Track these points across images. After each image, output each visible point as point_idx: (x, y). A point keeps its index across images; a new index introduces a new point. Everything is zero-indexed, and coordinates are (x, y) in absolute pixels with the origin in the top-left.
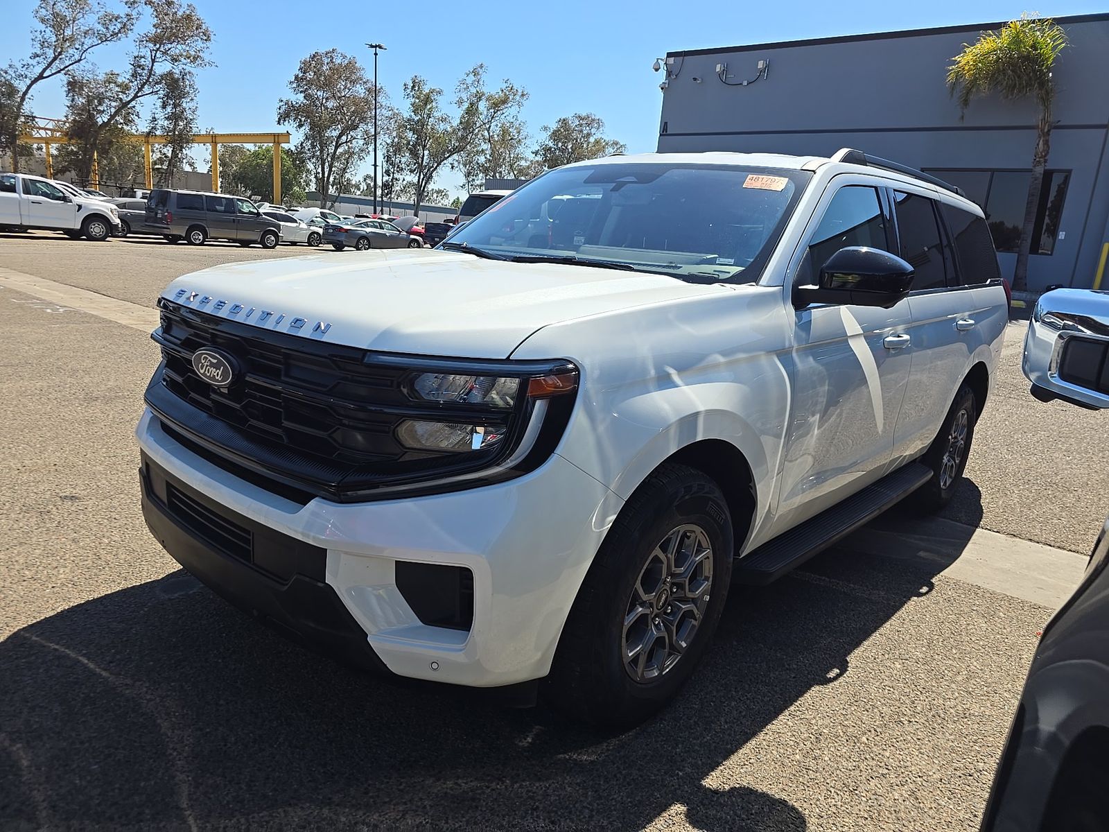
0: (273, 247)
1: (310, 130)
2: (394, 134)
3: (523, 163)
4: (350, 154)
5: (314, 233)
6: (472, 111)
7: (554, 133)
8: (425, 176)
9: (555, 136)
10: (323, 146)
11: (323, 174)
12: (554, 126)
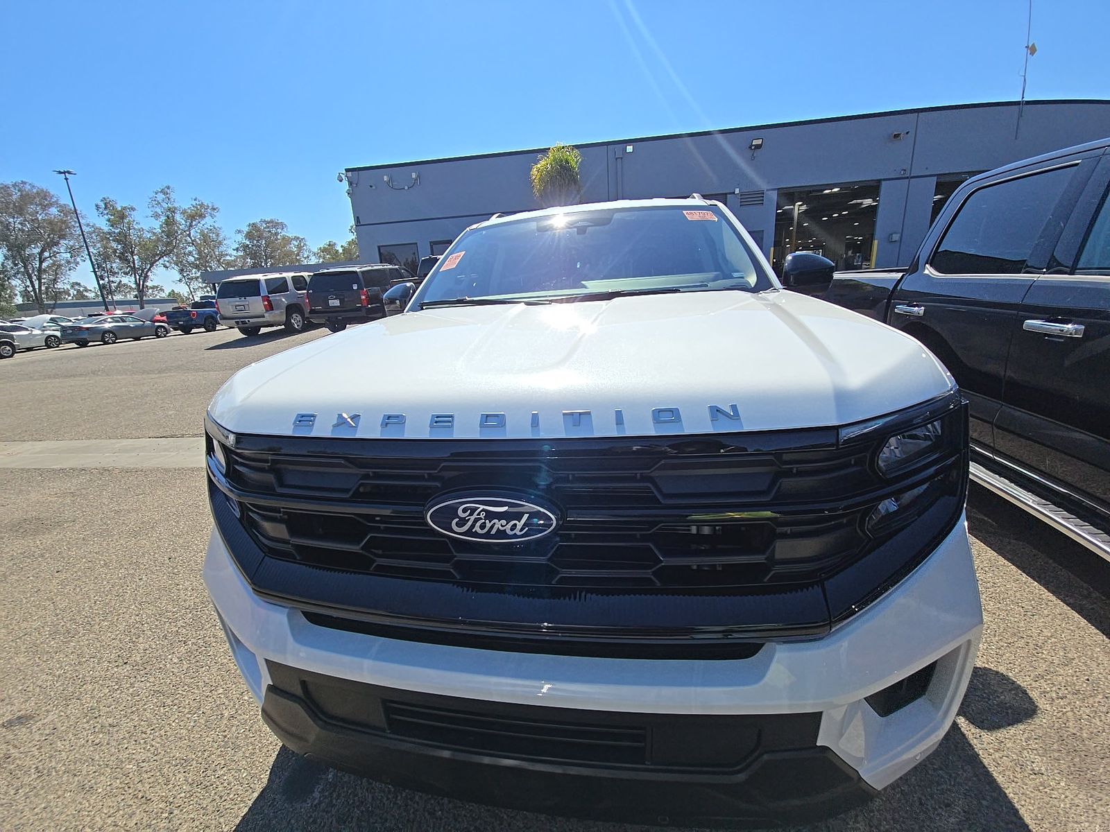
0: (11, 356)
1: (8, 250)
2: (99, 245)
3: (228, 258)
4: (57, 267)
5: (50, 336)
6: (170, 222)
7: (248, 233)
8: (140, 276)
9: (249, 236)
10: (26, 261)
11: (33, 286)
12: (246, 229)
